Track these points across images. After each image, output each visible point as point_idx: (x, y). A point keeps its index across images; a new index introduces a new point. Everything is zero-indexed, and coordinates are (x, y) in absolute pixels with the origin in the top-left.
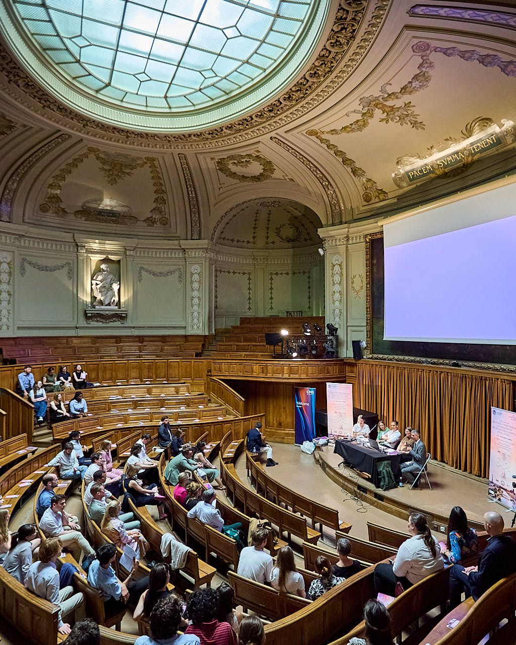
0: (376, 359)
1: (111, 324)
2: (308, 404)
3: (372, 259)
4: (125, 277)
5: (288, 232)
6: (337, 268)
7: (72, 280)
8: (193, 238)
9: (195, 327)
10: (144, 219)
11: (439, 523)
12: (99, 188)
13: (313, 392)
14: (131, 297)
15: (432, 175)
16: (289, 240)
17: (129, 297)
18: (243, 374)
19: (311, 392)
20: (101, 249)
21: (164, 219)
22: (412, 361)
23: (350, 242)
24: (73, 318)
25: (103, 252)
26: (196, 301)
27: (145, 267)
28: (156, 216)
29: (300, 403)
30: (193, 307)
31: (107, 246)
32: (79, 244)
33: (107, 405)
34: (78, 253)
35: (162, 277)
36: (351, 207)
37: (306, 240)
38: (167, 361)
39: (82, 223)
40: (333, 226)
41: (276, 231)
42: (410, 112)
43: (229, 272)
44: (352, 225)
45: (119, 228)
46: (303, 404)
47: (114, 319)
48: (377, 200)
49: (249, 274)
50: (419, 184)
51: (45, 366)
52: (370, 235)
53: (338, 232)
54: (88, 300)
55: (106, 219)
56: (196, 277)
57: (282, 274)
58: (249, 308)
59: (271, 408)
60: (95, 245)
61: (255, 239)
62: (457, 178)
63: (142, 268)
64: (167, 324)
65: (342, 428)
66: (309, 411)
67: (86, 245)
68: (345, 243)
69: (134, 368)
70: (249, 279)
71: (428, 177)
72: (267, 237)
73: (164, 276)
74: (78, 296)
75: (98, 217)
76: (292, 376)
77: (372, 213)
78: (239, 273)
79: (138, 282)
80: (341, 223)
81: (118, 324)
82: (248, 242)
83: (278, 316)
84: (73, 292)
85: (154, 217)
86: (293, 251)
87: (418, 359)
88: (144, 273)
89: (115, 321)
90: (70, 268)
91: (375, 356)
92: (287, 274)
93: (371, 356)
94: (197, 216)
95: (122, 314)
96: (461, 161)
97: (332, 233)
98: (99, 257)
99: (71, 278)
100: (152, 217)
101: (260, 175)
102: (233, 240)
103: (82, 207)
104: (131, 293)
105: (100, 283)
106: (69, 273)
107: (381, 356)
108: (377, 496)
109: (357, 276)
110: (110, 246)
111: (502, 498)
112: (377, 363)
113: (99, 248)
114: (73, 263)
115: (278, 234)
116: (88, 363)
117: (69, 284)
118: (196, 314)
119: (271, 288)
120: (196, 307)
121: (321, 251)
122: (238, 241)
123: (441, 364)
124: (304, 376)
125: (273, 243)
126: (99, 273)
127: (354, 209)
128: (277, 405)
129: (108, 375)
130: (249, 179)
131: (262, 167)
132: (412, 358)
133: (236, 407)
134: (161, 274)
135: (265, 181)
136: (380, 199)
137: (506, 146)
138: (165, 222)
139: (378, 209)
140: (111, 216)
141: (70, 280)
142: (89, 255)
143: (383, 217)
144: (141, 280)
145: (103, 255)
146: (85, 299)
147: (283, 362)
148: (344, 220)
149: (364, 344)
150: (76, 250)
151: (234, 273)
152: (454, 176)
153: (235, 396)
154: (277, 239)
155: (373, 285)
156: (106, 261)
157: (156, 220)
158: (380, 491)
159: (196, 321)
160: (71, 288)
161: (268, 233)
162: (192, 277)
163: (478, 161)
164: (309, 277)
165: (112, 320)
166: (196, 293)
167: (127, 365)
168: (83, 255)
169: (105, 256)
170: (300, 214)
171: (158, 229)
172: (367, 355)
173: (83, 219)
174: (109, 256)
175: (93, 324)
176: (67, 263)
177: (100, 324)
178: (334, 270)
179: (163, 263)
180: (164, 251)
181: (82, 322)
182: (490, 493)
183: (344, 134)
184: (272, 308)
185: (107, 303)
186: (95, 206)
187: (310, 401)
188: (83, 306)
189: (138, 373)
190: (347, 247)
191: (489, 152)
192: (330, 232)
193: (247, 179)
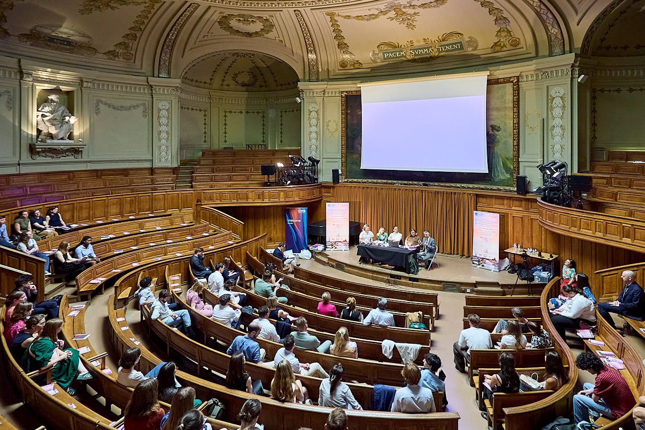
0: (350, 182)
1: (62, 159)
2: (299, 221)
3: (347, 108)
4: (80, 111)
5: (246, 78)
6: (314, 114)
7: (12, 110)
8: (160, 76)
9: (163, 160)
10: (104, 52)
11: (465, 288)
12: (62, 14)
13: (305, 211)
14: (87, 130)
15: (404, 59)
16: (243, 85)
17: (84, 130)
18: (237, 201)
19: (303, 211)
20: (50, 78)
21: (128, 54)
22: (384, 183)
23: (326, 95)
24: (14, 153)
25: (52, 81)
26: (164, 135)
27: (103, 100)
28: (120, 51)
29: (291, 221)
30: (160, 141)
31: (58, 76)
32: (24, 71)
33: (107, 246)
34: (21, 81)
35: (125, 111)
36: (328, 69)
37: (261, 86)
38: (152, 195)
39: (27, 48)
40: (310, 82)
41: (233, 76)
42: (413, 18)
43: (188, 109)
44: (330, 83)
45: (74, 58)
46: (294, 221)
47: (67, 154)
48: (352, 67)
49: (205, 111)
50: (390, 62)
51: (13, 212)
52: (346, 92)
53: (317, 87)
54: (35, 133)
55: (59, 46)
56: (164, 113)
57: (235, 112)
58: (205, 141)
59: (261, 228)
60: (44, 74)
61: (212, 81)
62: (424, 64)
63: (100, 101)
64: (126, 157)
65: (339, 236)
66: (301, 225)
67: (34, 72)
68: (322, 95)
69: (114, 204)
70: (205, 115)
71: (399, 59)
72: (223, 80)
73: (126, 110)
74: (20, 129)
75: (49, 43)
76: (287, 199)
77: (348, 76)
78: (196, 110)
79: (95, 115)
80: (318, 80)
81: (71, 158)
82: (205, 83)
83: (232, 148)
84: (14, 125)
85: (117, 51)
86: (248, 94)
87: (390, 181)
88: (102, 106)
89: (68, 156)
90: (10, 97)
91: (350, 180)
92: (241, 112)
93: (346, 180)
94: (168, 56)
95: (79, 148)
96: (429, 54)
97: (311, 87)
98: (48, 87)
99: (11, 108)
100: (115, 51)
101: (254, 33)
102: (192, 80)
103: (31, 31)
104: (87, 126)
105: (50, 114)
106: (8, 102)
107: (356, 180)
108: (411, 279)
109: (332, 121)
110: (63, 76)
111: (484, 265)
112: (355, 186)
113: (48, 77)
114: (14, 91)
115: (234, 79)
116: (62, 204)
117: (9, 116)
118: (163, 147)
119: (225, 124)
120: (163, 141)
121: (298, 100)
122: (196, 81)
123: (410, 184)
124: (297, 199)
125: (228, 85)
126: (45, 104)
127: (331, 71)
128: (267, 224)
129: (84, 214)
130: (241, 34)
131: (262, 27)
132: (385, 181)
133: (235, 231)
134: (122, 108)
135: (255, 38)
136: (354, 67)
137: (466, 52)
138: (129, 57)
139: (352, 74)
140: (65, 45)
141: (10, 111)
142: (35, 84)
143: (360, 81)
144: (99, 113)
145: (50, 84)
146: (30, 132)
147: (279, 189)
148: (320, 78)
149: (340, 172)
150: (18, 77)
151: (192, 109)
152: (421, 62)
153: (232, 220)
154: (232, 83)
155: (347, 129)
156: (56, 91)
157: (119, 54)
158: (411, 275)
159: (163, 154)
160: (11, 120)
161: (225, 77)
162: (159, 113)
163: (443, 56)
164: (263, 117)
165: (64, 155)
166: (164, 128)
167: (106, 201)
168: (28, 83)
169: (55, 86)
170: (265, 66)
171: (120, 63)
172: (342, 180)
173: (28, 43)
174: (61, 87)
175: (40, 159)
176: (6, 92)
177: (49, 160)
178: (311, 115)
179: (126, 97)
180: (127, 85)
181: (26, 157)
182: (473, 263)
183: (354, 20)
184: (225, 141)
185: (60, 137)
186: (47, 31)
187: (301, 217)
188: (28, 140)
189: (119, 208)
190: (323, 99)
191: (453, 53)
192: (310, 86)
193: (239, 34)
